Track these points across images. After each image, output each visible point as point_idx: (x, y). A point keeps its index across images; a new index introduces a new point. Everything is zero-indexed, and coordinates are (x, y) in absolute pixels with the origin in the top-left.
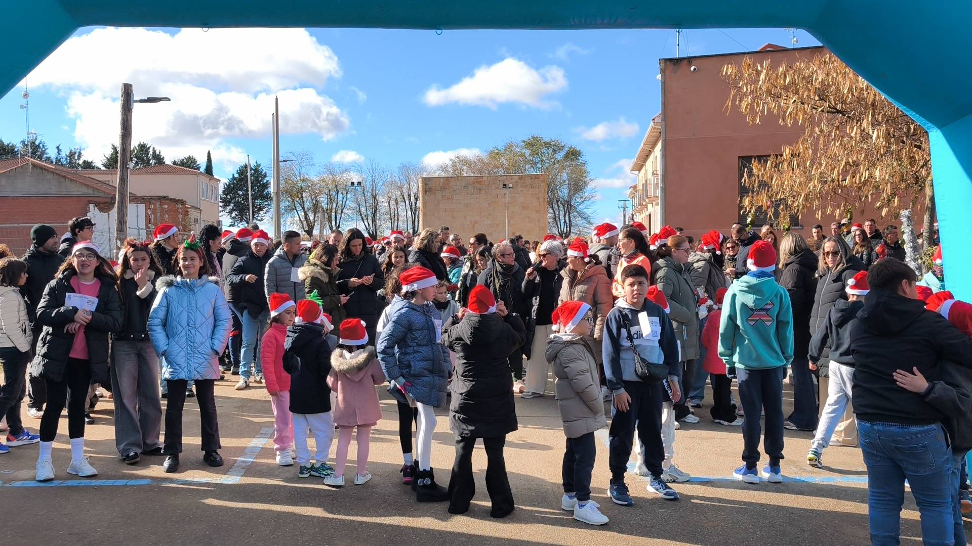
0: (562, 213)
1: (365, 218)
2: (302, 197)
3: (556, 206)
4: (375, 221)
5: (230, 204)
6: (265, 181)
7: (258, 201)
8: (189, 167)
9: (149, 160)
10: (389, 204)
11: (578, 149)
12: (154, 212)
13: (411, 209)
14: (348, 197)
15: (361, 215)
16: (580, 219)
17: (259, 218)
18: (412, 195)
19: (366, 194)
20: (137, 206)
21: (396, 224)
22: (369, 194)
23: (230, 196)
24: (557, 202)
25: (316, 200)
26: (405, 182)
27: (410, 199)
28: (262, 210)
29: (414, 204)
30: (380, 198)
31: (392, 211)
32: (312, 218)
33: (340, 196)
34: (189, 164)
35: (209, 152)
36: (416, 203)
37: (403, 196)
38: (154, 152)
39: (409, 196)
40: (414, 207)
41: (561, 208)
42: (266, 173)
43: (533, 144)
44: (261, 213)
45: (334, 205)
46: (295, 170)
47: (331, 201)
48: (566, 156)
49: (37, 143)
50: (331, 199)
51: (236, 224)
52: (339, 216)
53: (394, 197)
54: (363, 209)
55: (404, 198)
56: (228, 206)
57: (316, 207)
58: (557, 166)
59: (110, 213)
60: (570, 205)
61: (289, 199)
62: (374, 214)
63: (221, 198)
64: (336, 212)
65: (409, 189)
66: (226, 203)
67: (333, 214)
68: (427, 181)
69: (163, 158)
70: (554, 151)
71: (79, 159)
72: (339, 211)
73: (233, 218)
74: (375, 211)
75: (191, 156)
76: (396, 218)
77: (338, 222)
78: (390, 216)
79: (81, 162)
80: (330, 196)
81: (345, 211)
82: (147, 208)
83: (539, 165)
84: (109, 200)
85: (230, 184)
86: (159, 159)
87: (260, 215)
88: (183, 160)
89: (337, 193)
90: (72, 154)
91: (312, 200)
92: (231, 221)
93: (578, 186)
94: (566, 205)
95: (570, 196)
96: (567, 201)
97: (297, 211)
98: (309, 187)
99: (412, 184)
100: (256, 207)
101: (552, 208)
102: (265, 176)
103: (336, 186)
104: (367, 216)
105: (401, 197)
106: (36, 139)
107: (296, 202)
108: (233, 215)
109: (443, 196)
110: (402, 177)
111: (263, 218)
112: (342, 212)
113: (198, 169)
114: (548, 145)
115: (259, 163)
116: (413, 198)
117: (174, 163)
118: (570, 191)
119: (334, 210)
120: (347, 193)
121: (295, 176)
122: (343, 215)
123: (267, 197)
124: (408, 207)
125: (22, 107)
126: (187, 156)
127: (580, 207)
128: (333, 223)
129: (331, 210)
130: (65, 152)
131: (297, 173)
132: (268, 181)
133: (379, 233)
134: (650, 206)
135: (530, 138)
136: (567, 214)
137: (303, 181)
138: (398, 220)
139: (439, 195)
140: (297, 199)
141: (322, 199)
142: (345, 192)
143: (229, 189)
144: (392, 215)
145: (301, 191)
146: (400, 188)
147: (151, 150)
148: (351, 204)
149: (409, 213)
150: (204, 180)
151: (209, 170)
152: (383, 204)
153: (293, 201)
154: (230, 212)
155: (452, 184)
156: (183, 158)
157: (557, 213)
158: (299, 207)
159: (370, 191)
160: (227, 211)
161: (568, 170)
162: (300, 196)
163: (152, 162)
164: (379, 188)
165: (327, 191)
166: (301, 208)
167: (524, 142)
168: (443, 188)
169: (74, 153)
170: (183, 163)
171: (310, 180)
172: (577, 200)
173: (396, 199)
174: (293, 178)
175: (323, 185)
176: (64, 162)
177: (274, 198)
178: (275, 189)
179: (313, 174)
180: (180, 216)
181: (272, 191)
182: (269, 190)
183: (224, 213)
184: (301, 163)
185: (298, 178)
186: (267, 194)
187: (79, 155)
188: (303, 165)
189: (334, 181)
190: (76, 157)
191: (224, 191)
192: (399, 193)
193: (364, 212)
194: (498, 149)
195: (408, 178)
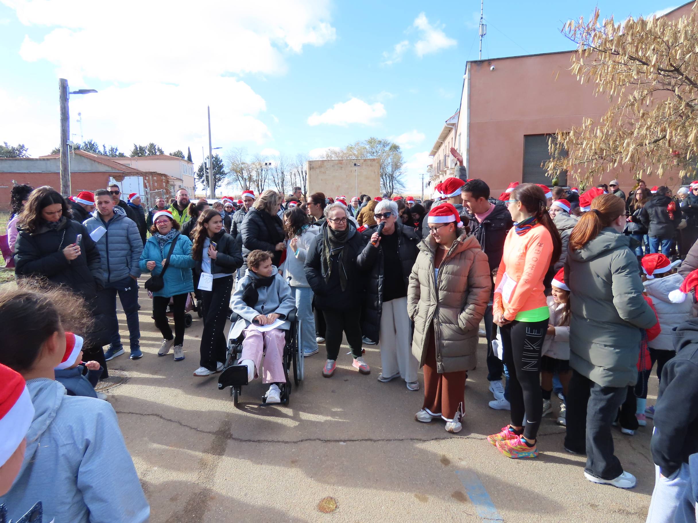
0: (388, 181)
1: (277, 185)
2: (242, 173)
3: (384, 177)
4: (283, 186)
6: (221, 164)
7: (218, 176)
8: (178, 157)
9: (156, 152)
10: (291, 177)
11: (397, 144)
12: (149, 182)
13: (303, 180)
14: (268, 173)
15: (275, 183)
16: (398, 184)
17: (219, 185)
18: (304, 171)
19: (278, 171)
20: (138, 178)
22: (279, 171)
23: (202, 173)
24: (386, 175)
25: (250, 175)
26: (300, 164)
27: (302, 174)
29: (305, 177)
30: (285, 173)
31: (293, 180)
32: (248, 185)
33: (263, 173)
34: (178, 155)
35: (189, 149)
36: (306, 176)
37: (299, 172)
38: (158, 148)
39: (302, 172)
40: (304, 178)
41: (388, 178)
42: (222, 160)
43: (372, 142)
44: (220, 182)
45: (260, 178)
46: (238, 158)
47: (258, 175)
48: (390, 149)
49: (92, 143)
52: (263, 184)
53: (293, 173)
54: (276, 180)
56: (201, 178)
57: (250, 178)
58: (385, 154)
59: (122, 182)
60: (393, 177)
61: (235, 174)
62: (283, 182)
63: (197, 174)
65: (302, 168)
67: (260, 183)
68: (311, 163)
69: (164, 151)
70: (384, 146)
71: (116, 152)
72: (263, 181)
74: (283, 180)
75: (179, 150)
77: (262, 187)
79: (117, 153)
80: (258, 172)
82: (144, 179)
83: (375, 154)
84: (121, 175)
85: (201, 166)
86: (161, 152)
89: (262, 170)
90: (112, 150)
91: (248, 174)
93: (397, 166)
94: (390, 177)
95: (393, 172)
96: (391, 175)
97: (239, 181)
98: (246, 167)
99: (303, 165)
100: (217, 179)
101: (383, 178)
102: (221, 161)
103: (261, 167)
104: (278, 183)
106: (92, 141)
107: (239, 176)
108: (204, 184)
109: (320, 171)
110: (298, 162)
111: (221, 185)
112: (265, 181)
113: (184, 157)
114: (380, 142)
115: (217, 154)
116: (304, 174)
117: (170, 154)
118: (392, 168)
119: (260, 180)
121: (238, 161)
122: (265, 183)
123: (223, 173)
124: (301, 178)
126: (177, 150)
127: (398, 178)
129: (258, 180)
130: (107, 150)
131: (239, 160)
132: (223, 164)
134: (441, 176)
135: (370, 138)
136: (391, 182)
137: (243, 164)
139: (318, 171)
140: (240, 174)
141: (253, 174)
142: (266, 170)
143: (201, 170)
144: (293, 183)
145: (242, 169)
146: (297, 167)
147: (157, 147)
148: (269, 177)
149: (302, 182)
150: (185, 164)
151: (190, 159)
152: (287, 178)
153: (237, 175)
154: (203, 182)
155: (325, 164)
156: (175, 152)
157: (385, 181)
158: (240, 178)
159: (280, 169)
160: (201, 181)
161: (391, 157)
163: (158, 153)
164: (285, 167)
165: (256, 170)
167: (366, 141)
168: (320, 167)
169: (114, 149)
170: (175, 155)
171: (246, 163)
172: (396, 174)
173: (295, 174)
174: (237, 162)
175: (254, 166)
176: (108, 154)
177: (227, 173)
178: (227, 168)
179: (248, 160)
180: (164, 184)
181: (226, 170)
182: (224, 169)
183: (199, 182)
184: (241, 154)
185: (240, 162)
186: (223, 171)
187: (116, 150)
188: (242, 155)
189: (260, 164)
190: (115, 151)
191: (199, 170)
192: (296, 170)
193: (277, 182)
194: (351, 145)
195: (301, 162)
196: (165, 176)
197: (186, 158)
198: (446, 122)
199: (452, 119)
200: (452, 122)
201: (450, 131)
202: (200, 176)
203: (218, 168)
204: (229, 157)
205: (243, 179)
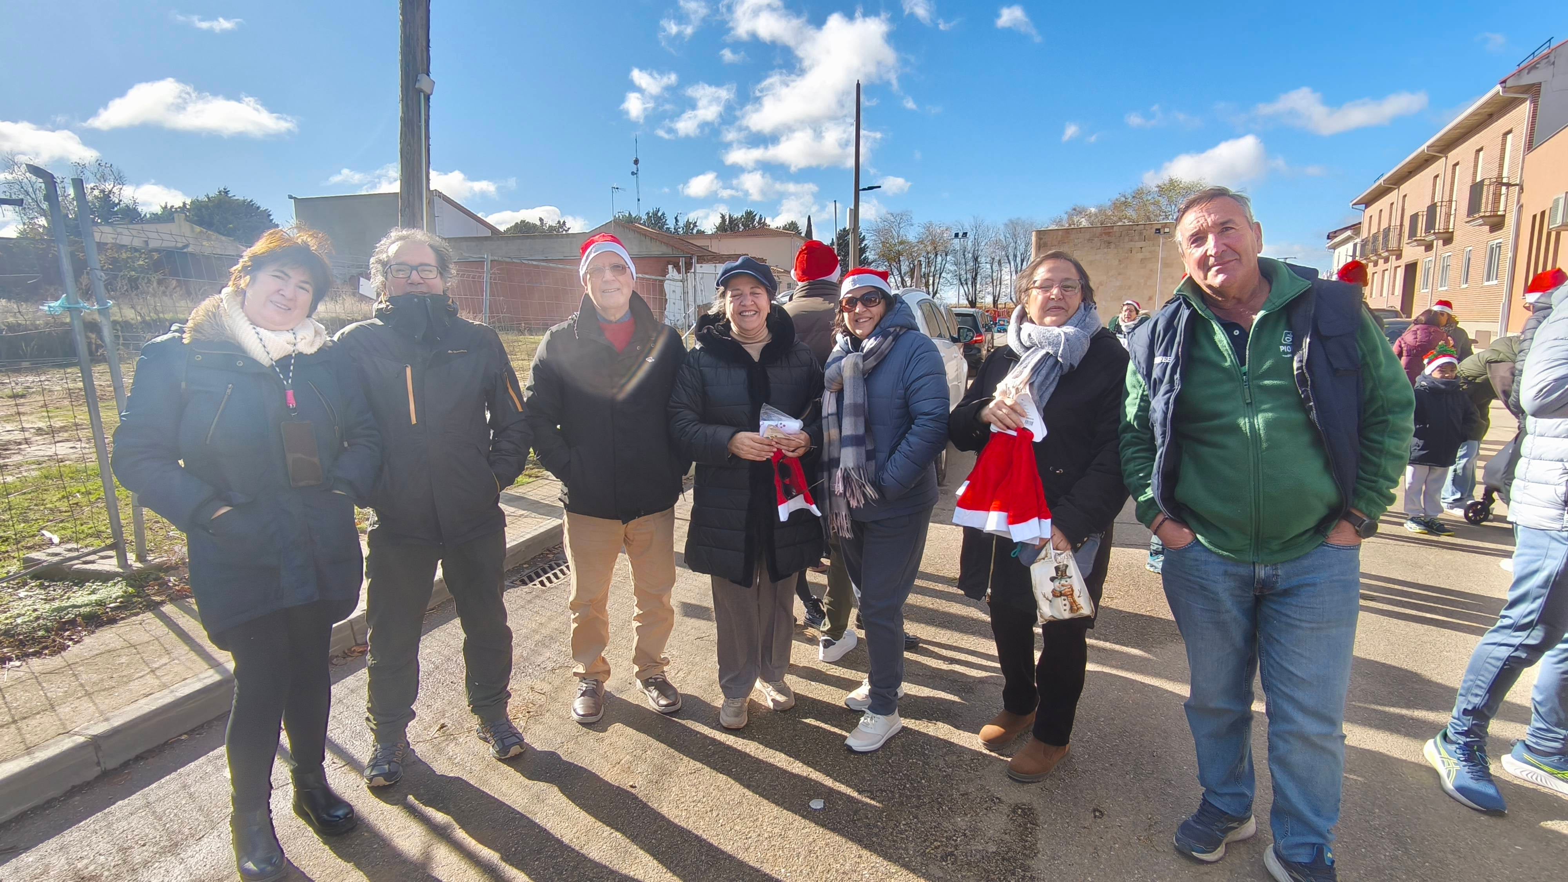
1: (964, 282)
2: (899, 261)
4: (976, 286)
6: (863, 245)
8: (792, 232)
9: (755, 227)
10: (992, 267)
14: (948, 259)
15: (960, 280)
18: (1018, 255)
19: (966, 255)
21: (998, 289)
22: (970, 255)
26: (1011, 240)
27: (1015, 261)
29: (1019, 265)
30: (982, 260)
31: (994, 274)
33: (939, 259)
34: (791, 229)
35: (809, 217)
36: (1022, 265)
37: (1008, 257)
38: (760, 219)
39: (1015, 256)
45: (933, 269)
46: (894, 233)
47: (930, 265)
49: (658, 214)
50: (929, 262)
52: (937, 281)
53: (997, 258)
54: (962, 272)
55: (1008, 259)
62: (974, 279)
64: (934, 276)
65: (1015, 249)
67: (931, 279)
69: (769, 224)
71: (693, 229)
74: (976, 275)
75: (793, 221)
76: (998, 282)
79: (696, 231)
80: (929, 259)
81: (944, 275)
86: (765, 226)
88: (786, 225)
89: (936, 255)
90: (688, 224)
91: (910, 264)
98: (906, 250)
102: (864, 239)
103: (935, 248)
105: (1006, 258)
106: (658, 210)
110: (1008, 235)
113: (801, 231)
116: (1019, 260)
117: (779, 228)
119: (931, 274)
121: (893, 238)
122: (941, 280)
124: (1013, 269)
125: (633, 173)
126: (790, 222)
130: (681, 224)
131: (896, 235)
132: (866, 245)
133: (978, 300)
137: (901, 243)
138: (1000, 284)
144: (995, 278)
145: (899, 254)
146: (1005, 248)
147: (757, 218)
148: (950, 267)
153: (890, 266)
158: (896, 272)
162: (897, 260)
163: (758, 228)
164: (981, 248)
165: (925, 253)
169: (691, 223)
170: (785, 229)
171: (908, 243)
173: (1000, 261)
174: (891, 240)
175: (922, 247)
176: (681, 231)
177: (872, 262)
178: (873, 252)
179: (912, 235)
182: (867, 254)
184: (899, 223)
185: (897, 241)
187: (695, 225)
188: (901, 226)
189: (933, 242)
190: (692, 226)
192: (1003, 253)
194: (1125, 196)
195: (1015, 236)
204: (878, 232)
205: (900, 273)
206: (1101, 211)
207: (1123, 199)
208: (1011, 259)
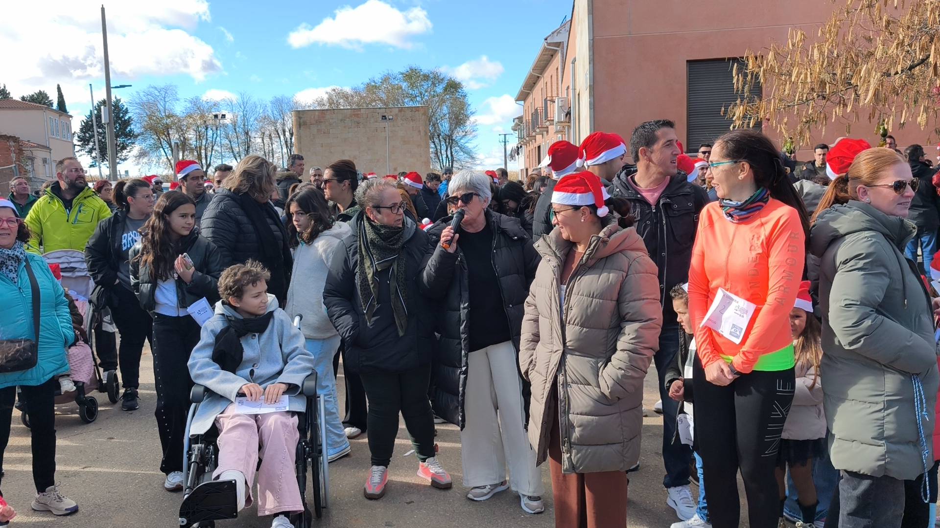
0: (444, 148)
1: (237, 155)
2: (169, 134)
3: (437, 141)
5: (88, 142)
6: (126, 118)
7: (121, 140)
8: (40, 103)
10: (263, 140)
11: (458, 80)
13: (287, 145)
14: (219, 133)
15: (233, 152)
16: (462, 153)
17: (123, 158)
18: (287, 130)
19: (237, 129)
22: (241, 130)
23: (89, 134)
24: (439, 136)
25: (184, 138)
26: (279, 117)
27: (285, 135)
28: (126, 149)
29: (289, 140)
30: (253, 134)
31: (266, 147)
33: (210, 133)
34: (39, 100)
35: (59, 86)
36: (291, 139)
37: (277, 131)
39: (284, 131)
40: (289, 142)
41: (443, 143)
42: (127, 108)
43: (413, 76)
44: (125, 151)
45: (204, 142)
46: (159, 105)
47: (199, 137)
48: (445, 89)
50: (200, 136)
51: (97, 164)
52: (209, 154)
53: (267, 133)
54: (235, 146)
55: (278, 134)
56: (87, 145)
57: (183, 145)
58: (436, 99)
60: (452, 140)
61: (154, 136)
63: (79, 137)
64: (206, 149)
65: (284, 124)
66: (85, 142)
67: (203, 151)
68: (300, 114)
69: (9, 93)
70: (434, 84)
72: (210, 149)
73: (94, 158)
74: (248, 147)
75: (42, 90)
76: (271, 155)
77: (209, 160)
78: (265, 152)
81: (215, 148)
83: (418, 99)
85: (87, 121)
86: (5, 95)
87: (124, 154)
88: (33, 96)
89: (207, 129)
91: (180, 136)
92: (92, 161)
93: (459, 118)
94: (447, 140)
95: (452, 131)
96: (448, 136)
97: (164, 149)
98: (175, 123)
99: (286, 118)
100: (119, 146)
101: (434, 142)
102: (126, 112)
103: (205, 122)
105: (275, 132)
107: (162, 140)
108: (94, 155)
109: (318, 130)
110: (275, 112)
111: (127, 157)
112: (212, 149)
113: (52, 104)
114: (426, 77)
115: (118, 98)
116: (287, 134)
117: (23, 98)
118: (451, 124)
119: (203, 147)
120: (217, 129)
121: (160, 111)
122: (213, 153)
123: (130, 135)
124: (283, 142)
126: (37, 91)
127: (462, 141)
128: (204, 161)
129: (200, 148)
131: (161, 108)
132: (130, 117)
134: (539, 137)
135: (408, 69)
136: (449, 149)
137: (168, 117)
138: (273, 156)
139: (314, 129)
140: (164, 136)
141: (190, 136)
142: (214, 128)
143: (87, 127)
144: (267, 151)
145: (167, 128)
146: (274, 123)
148: (221, 140)
149: (285, 150)
150: (56, 116)
151: (62, 107)
152: (256, 140)
153: (159, 139)
154: (90, 152)
155: (328, 117)
156: (33, 94)
157: (438, 147)
158: (165, 144)
159: (242, 126)
160: (87, 151)
161: (448, 103)
162: (166, 133)
164: (251, 123)
165: (195, 127)
166: (168, 146)
167: (402, 74)
168: (318, 122)
170: (33, 99)
171: (176, 116)
172: (458, 134)
173: (270, 135)
174: (157, 114)
175: (191, 121)
177: (139, 135)
178: (138, 125)
179: (179, 109)
180: (13, 155)
181: (135, 128)
182: (132, 127)
183: (83, 152)
184: (165, 98)
185: (163, 114)
186: (131, 131)
188: (167, 99)
189: (202, 116)
191: (81, 130)
192: (273, 128)
193: (236, 150)
194: (374, 82)
195: (282, 113)
196: (15, 139)
197: (55, 106)
198: (546, 39)
199: (556, 34)
200: (557, 39)
201: (552, 56)
202: (84, 141)
203: (120, 124)
204: (142, 105)
205: (170, 146)
206: (356, 92)
207: (373, 84)
208: (280, 134)
